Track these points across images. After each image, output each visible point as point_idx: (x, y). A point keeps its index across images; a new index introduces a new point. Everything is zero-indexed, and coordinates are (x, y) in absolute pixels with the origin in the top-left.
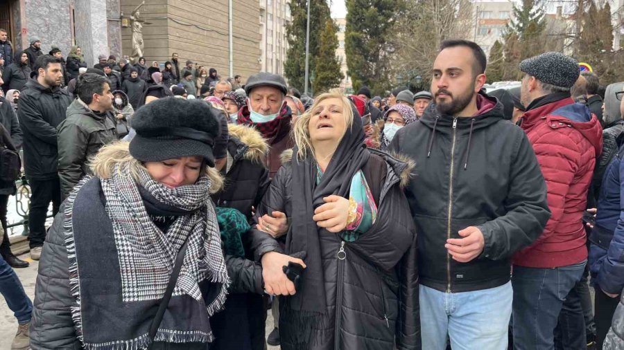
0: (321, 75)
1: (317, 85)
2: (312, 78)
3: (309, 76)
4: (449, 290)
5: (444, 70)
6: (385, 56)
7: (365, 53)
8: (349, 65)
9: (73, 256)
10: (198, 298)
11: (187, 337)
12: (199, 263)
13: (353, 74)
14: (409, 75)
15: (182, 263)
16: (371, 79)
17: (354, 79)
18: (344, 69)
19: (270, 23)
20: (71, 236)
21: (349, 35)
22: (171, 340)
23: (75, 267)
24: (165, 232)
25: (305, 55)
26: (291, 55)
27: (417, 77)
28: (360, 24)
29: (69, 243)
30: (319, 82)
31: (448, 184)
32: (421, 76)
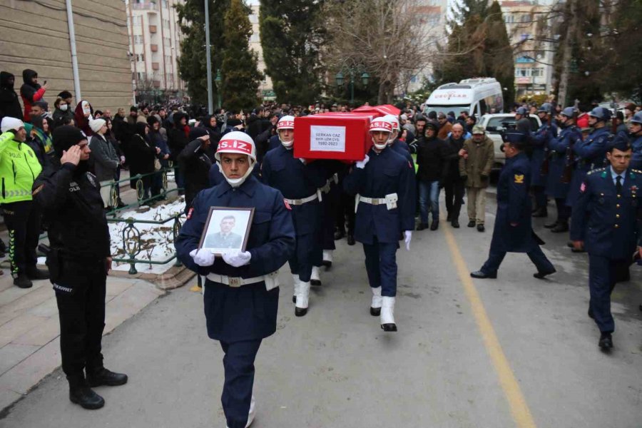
0: (229, 76)
1: (226, 89)
2: (218, 79)
3: (214, 78)
6: (311, 49)
7: (287, 44)
8: (267, 61)
13: (274, 73)
14: (352, 73)
16: (297, 79)
17: (275, 80)
18: (261, 67)
19: (165, 11)
21: (264, 22)
25: (205, 47)
26: (186, 47)
27: (365, 75)
28: (278, 7)
30: (228, 86)
32: (368, 73)
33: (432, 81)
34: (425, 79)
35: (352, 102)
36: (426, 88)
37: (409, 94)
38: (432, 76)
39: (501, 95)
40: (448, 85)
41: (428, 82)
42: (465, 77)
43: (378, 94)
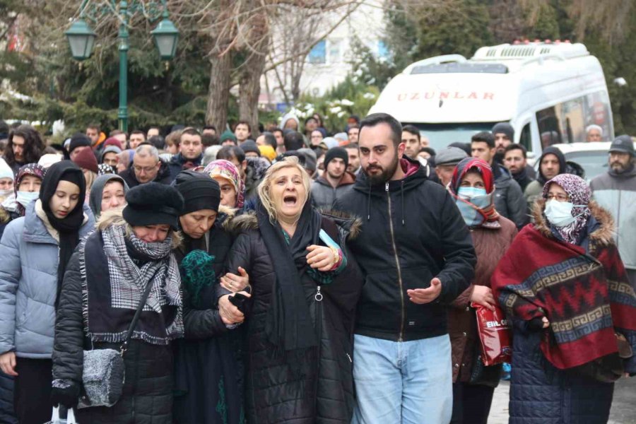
4: (401, 339)
5: (371, 148)
9: (85, 276)
10: (160, 312)
11: (152, 340)
12: (161, 290)
14: (121, 19)
15: (150, 291)
20: (83, 265)
22: (142, 337)
23: (85, 284)
24: (140, 268)
27: (163, 27)
29: (83, 269)
31: (391, 241)
32: (173, 20)
33: (382, 55)
34: (359, 48)
35: (121, 112)
36: (361, 78)
37: (308, 100)
38: (384, 41)
39: (605, 99)
40: (437, 60)
41: (371, 60)
42: (491, 40)
43: (205, 91)
